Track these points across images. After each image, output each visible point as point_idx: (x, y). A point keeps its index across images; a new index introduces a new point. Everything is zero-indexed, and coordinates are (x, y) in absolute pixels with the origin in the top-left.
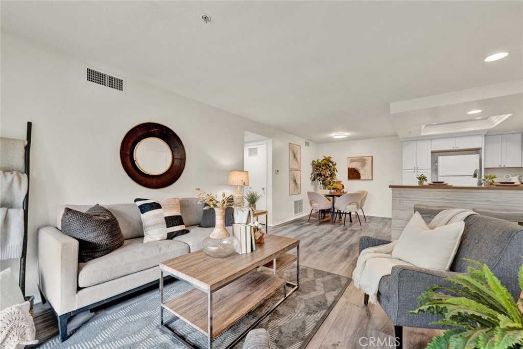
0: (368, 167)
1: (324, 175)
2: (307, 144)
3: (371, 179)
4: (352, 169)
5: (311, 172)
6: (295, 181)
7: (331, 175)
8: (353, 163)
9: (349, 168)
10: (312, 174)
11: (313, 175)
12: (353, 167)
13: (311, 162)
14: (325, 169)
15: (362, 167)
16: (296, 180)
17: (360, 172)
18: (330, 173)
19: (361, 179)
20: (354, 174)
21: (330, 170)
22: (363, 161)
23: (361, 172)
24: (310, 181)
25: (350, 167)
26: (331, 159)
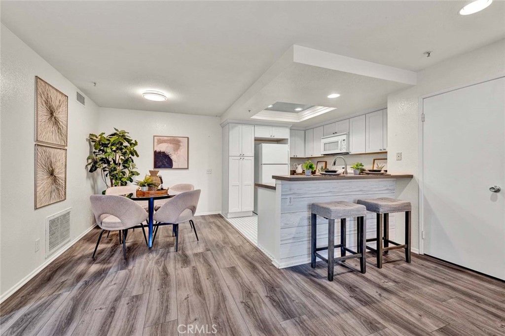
0: (183, 151)
1: (114, 162)
2: (80, 99)
3: (187, 167)
4: (160, 153)
5: (88, 155)
6: (52, 173)
7: (126, 161)
8: (160, 145)
9: (155, 152)
10: (88, 159)
11: (90, 161)
12: (162, 150)
13: (88, 137)
14: (115, 151)
15: (174, 150)
16: (56, 171)
17: (171, 158)
18: (123, 158)
19: (173, 167)
20: (162, 160)
21: (124, 154)
22: (176, 142)
23: (173, 157)
24: (84, 173)
25: (158, 150)
26: (126, 134)
